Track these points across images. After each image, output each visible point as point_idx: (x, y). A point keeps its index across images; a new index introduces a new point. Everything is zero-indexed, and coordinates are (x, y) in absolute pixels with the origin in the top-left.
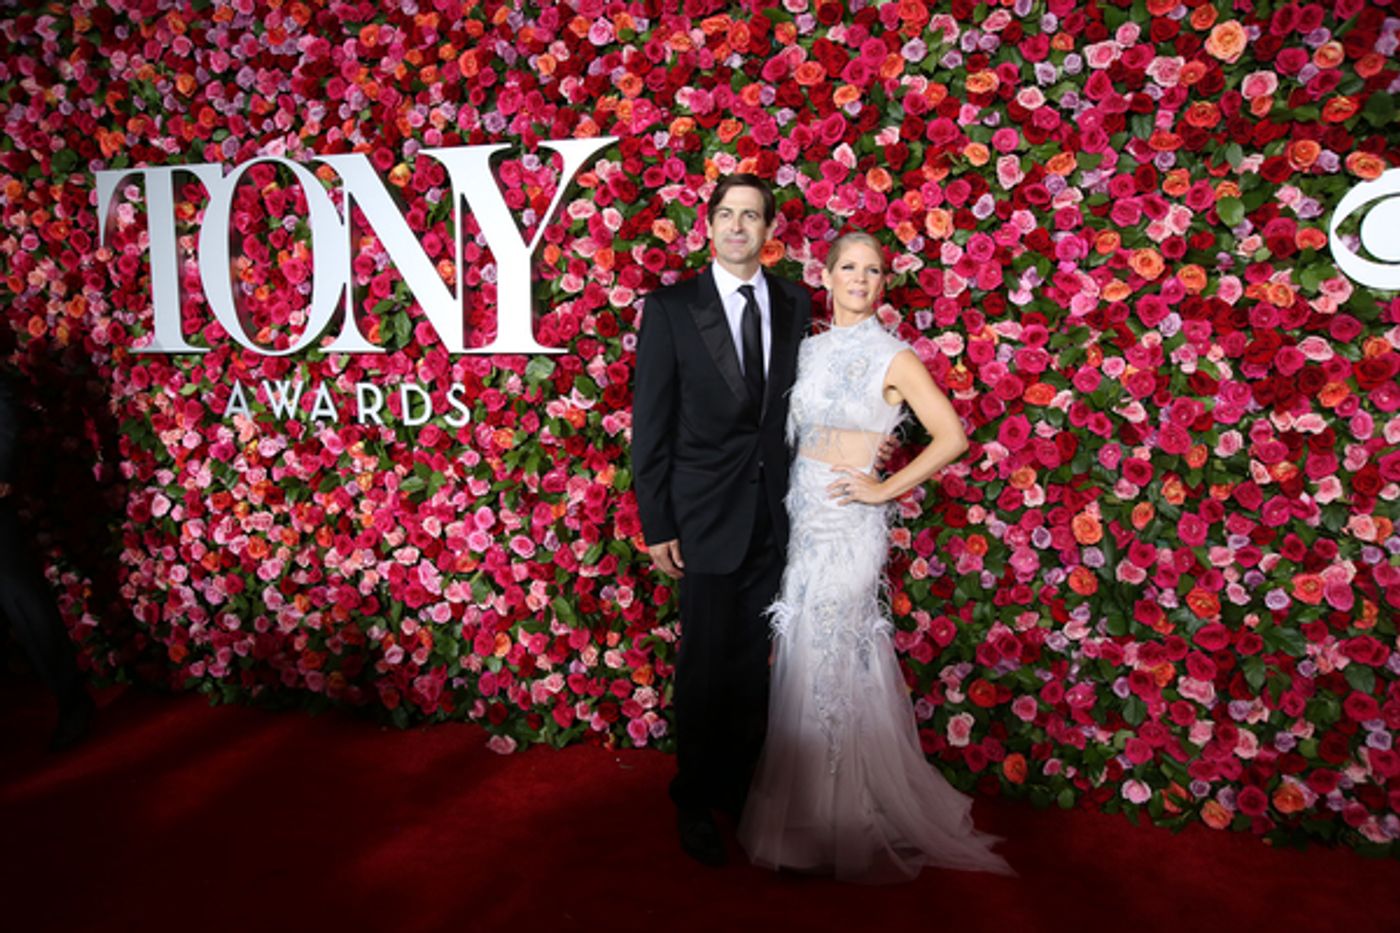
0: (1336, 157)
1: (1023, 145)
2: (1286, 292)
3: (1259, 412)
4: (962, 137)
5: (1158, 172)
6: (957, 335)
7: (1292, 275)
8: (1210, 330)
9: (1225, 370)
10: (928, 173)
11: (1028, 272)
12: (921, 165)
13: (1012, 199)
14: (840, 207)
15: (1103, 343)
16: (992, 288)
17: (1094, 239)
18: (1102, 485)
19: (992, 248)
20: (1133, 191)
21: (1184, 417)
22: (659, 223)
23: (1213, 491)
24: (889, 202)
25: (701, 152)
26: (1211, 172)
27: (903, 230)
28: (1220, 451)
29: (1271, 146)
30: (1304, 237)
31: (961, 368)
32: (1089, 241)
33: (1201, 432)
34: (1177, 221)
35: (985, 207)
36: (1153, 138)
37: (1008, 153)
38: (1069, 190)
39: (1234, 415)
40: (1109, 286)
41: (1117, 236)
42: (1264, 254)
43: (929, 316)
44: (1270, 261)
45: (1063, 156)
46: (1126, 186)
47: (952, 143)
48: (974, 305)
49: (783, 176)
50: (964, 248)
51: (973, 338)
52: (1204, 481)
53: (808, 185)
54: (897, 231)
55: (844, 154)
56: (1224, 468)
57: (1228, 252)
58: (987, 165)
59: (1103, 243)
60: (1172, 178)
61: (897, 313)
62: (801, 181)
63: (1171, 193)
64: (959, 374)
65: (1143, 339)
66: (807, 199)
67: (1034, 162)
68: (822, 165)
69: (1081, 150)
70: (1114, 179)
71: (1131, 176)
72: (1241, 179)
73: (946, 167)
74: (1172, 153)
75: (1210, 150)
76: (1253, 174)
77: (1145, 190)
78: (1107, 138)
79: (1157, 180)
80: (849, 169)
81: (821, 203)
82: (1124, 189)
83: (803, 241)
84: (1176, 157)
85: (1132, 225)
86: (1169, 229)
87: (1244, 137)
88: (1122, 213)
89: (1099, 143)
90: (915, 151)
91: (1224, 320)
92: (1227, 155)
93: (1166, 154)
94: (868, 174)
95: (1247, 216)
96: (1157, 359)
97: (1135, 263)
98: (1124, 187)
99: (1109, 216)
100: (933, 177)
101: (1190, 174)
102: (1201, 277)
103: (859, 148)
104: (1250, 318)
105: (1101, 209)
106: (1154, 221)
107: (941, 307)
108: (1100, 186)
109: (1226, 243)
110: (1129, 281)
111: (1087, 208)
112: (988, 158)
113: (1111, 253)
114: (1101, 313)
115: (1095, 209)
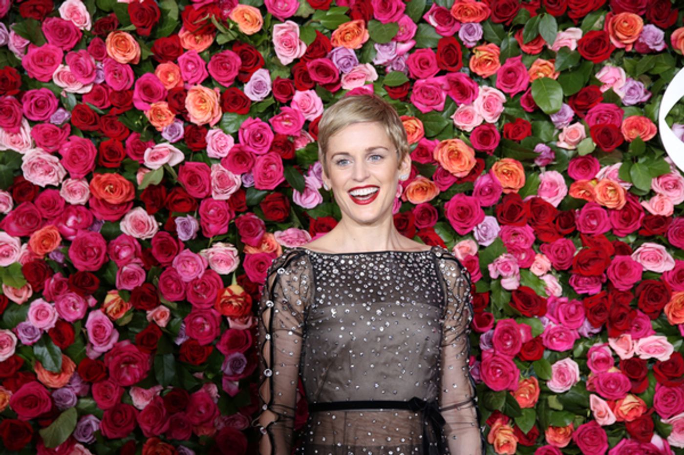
0: (662, 33)
2: (616, 190)
3: (595, 335)
5: (465, 46)
6: (231, 248)
7: (621, 170)
8: (532, 237)
9: (552, 285)
10: (187, 40)
11: (316, 168)
12: (177, 29)
13: (292, 77)
14: (70, 81)
16: (273, 187)
19: (271, 137)
20: (435, 69)
21: (509, 343)
23: (549, 436)
24: (137, 75)
26: (524, 48)
27: (157, 112)
28: (555, 385)
29: (588, 19)
30: (631, 127)
31: (236, 289)
33: (531, 362)
34: (488, 106)
35: (259, 86)
36: (456, 6)
37: (286, 19)
38: (361, 66)
39: (567, 340)
40: (413, 184)
41: (419, 124)
42: (588, 146)
43: (194, 225)
44: (595, 154)
45: (352, 24)
46: (427, 63)
48: (250, 209)
50: (236, 136)
51: (252, 251)
52: (538, 423)
53: (26, 52)
54: (148, 114)
56: (560, 407)
57: (547, 144)
58: (261, 32)
60: (481, 54)
61: (151, 220)
62: (16, 44)
63: (479, 73)
64: (234, 296)
65: (456, 248)
66: (25, 68)
67: (317, 32)
68: (44, 23)
69: (373, 18)
70: (413, 55)
71: (433, 51)
72: (557, 57)
73: (209, 35)
74: (478, 24)
75: (522, 22)
76: (570, 51)
77: (449, 68)
78: (403, 5)
79: (463, 57)
80: (82, 31)
81: (45, 75)
82: (425, 67)
83: (20, 124)
84: (483, 29)
85: (436, 111)
86: (479, 115)
87: (558, 8)
88: (424, 96)
89: (394, 9)
90: (168, 12)
91: (547, 224)
92: (540, 28)
93: (472, 26)
94: (108, 39)
95: (566, 101)
96: (475, 273)
97: (442, 157)
98: (424, 64)
99: (409, 99)
100: (193, 45)
101: (499, 50)
102: (518, 174)
103: (96, 4)
104: (576, 223)
105: (398, 90)
106: (462, 105)
107: (208, 211)
108: (397, 63)
109: (545, 133)
110: (436, 179)
111: (383, 89)
112: (261, 24)
113: (413, 144)
114: (404, 218)
115: (392, 91)
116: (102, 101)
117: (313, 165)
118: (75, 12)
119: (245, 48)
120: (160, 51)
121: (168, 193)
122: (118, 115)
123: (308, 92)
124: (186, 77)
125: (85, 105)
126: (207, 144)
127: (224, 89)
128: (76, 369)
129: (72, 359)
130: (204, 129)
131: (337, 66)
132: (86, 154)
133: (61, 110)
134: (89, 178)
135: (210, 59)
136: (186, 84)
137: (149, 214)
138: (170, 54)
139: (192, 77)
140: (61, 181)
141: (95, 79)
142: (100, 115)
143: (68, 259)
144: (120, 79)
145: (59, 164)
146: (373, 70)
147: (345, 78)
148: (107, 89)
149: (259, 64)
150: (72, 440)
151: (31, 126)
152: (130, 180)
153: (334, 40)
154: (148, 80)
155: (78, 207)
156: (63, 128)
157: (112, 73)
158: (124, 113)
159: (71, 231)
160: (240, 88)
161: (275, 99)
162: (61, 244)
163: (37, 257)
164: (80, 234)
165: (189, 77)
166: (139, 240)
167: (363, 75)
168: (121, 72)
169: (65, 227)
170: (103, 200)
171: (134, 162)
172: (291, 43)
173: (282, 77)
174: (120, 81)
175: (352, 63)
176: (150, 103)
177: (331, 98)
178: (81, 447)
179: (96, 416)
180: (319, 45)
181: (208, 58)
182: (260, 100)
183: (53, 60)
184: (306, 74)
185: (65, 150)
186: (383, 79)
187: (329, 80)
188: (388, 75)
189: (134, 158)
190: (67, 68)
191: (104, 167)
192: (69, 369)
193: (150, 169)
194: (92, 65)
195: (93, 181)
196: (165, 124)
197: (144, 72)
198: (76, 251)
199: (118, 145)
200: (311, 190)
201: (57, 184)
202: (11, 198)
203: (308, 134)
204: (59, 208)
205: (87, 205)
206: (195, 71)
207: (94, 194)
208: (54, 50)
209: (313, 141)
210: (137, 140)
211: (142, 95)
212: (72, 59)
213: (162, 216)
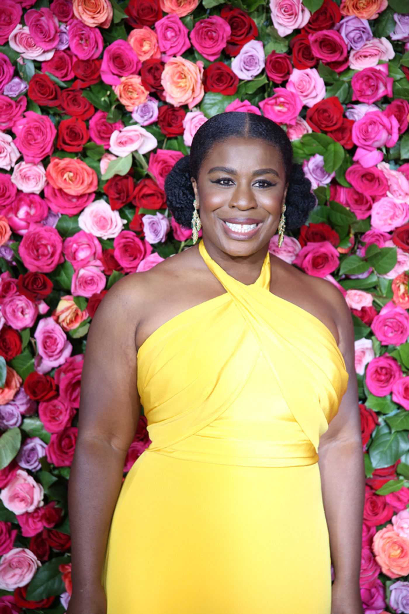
116: (64, 71)
117: (308, 161)
119: (236, 13)
120: (135, 14)
121: (135, 186)
122: (82, 89)
123: (308, 71)
124: (164, 47)
125: (45, 75)
126: (184, 129)
127: (208, 64)
128: (21, 385)
129: (18, 373)
130: (182, 111)
131: (346, 41)
132: (43, 134)
133: (16, 80)
134: (45, 162)
135: (194, 27)
136: (163, 55)
137: (113, 209)
138: (146, 18)
139: (171, 47)
140: (13, 165)
141: (58, 44)
142: (62, 88)
143: (17, 257)
144: (87, 46)
145: (12, 144)
146: (390, 46)
147: (354, 55)
148: (71, 56)
149: (250, 35)
150: (14, 465)
152: (92, 167)
153: (344, 7)
154: (119, 48)
155: (31, 196)
156: (18, 102)
157: (77, 38)
158: (89, 87)
159: (23, 223)
160: (226, 63)
161: (268, 78)
162: (10, 239)
164: (33, 228)
165: (168, 47)
166: (100, 239)
167: (376, 52)
168: (89, 36)
169: (16, 219)
170: (60, 190)
171: (99, 147)
172: (292, 10)
173: (277, 52)
174: (86, 48)
175: (365, 37)
176: (121, 77)
177: (336, 80)
178: (24, 474)
179: (42, 440)
180: (326, 13)
181: (192, 25)
182: (250, 79)
183: (10, 19)
184: (307, 48)
185: (20, 128)
186: (401, 58)
187: (335, 58)
188: (406, 54)
189: (98, 142)
190: (26, 30)
191: (63, 150)
192: (13, 384)
193: (117, 156)
194: (55, 27)
195: (50, 166)
196: (137, 103)
197: (115, 39)
198: (26, 248)
199: (80, 126)
201: (8, 168)
203: (305, 123)
204: (9, 197)
205: (42, 194)
206: (175, 40)
207: (51, 183)
208: (12, 6)
209: (310, 131)
210: (103, 120)
211: (112, 67)
212: (32, 18)
213: (127, 212)
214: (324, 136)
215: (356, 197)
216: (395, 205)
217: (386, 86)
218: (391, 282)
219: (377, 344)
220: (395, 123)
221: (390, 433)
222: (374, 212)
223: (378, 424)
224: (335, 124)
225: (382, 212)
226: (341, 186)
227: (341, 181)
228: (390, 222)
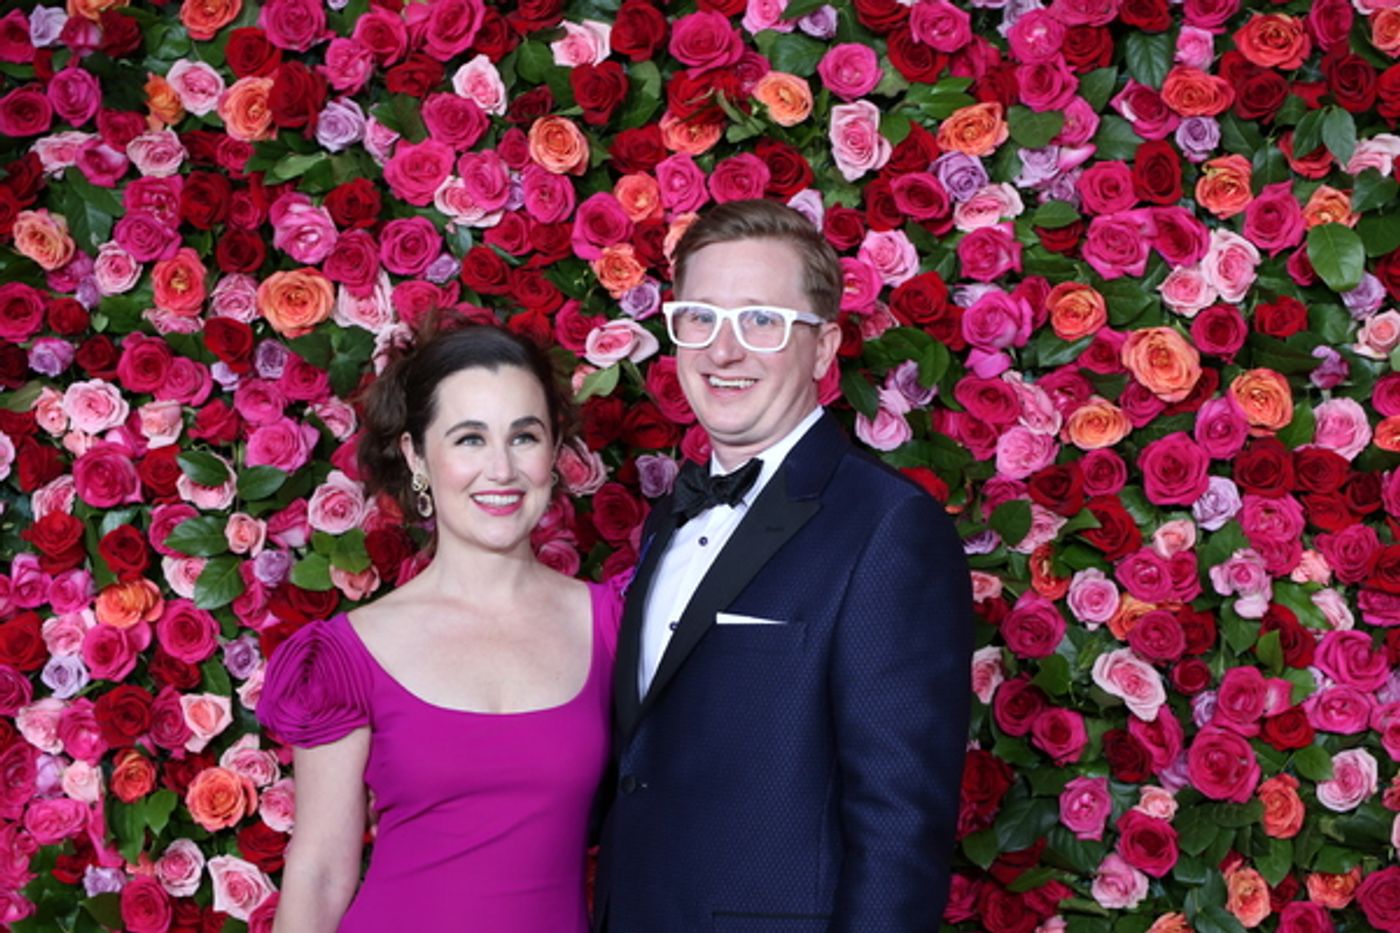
1: (891, 81)
4: (752, 59)
5: (1186, 159)
8: (1299, 519)
9: (1336, 612)
10: (674, 135)
11: (901, 375)
12: (658, 115)
13: (862, 207)
14: (463, 205)
15: (1068, 539)
17: (1048, 303)
18: (1071, 878)
20: (1130, 198)
22: (29, 220)
23: (1315, 888)
24: (581, 197)
25: (139, 55)
26: (1295, 166)
27: (614, 264)
28: (1329, 795)
32: (1036, 307)
33: (1291, 750)
34: (1226, 269)
36: (1171, 81)
37: (854, 100)
38: (994, 187)
39: (1354, 713)
40: (1083, 411)
41: (1098, 300)
43: (670, 469)
45: (978, 110)
46: (1116, 188)
47: (725, 69)
49: (333, 125)
52: (1295, 869)
53: (392, 154)
54: (596, 267)
55: (478, 81)
56: (1338, 837)
57: (1335, 347)
58: (809, 122)
59: (1069, 313)
60: (1217, 172)
61: (595, 459)
62: (377, 139)
63: (1214, 210)
65: (1158, 535)
66: (389, 181)
67: (912, 124)
68: (426, 103)
69: (1018, 103)
70: (1090, 172)
71: (1127, 167)
72: (1356, 187)
73: (714, 124)
74: (1211, 121)
75: (1291, 122)
76: (1381, 177)
77: (1158, 199)
78: (1074, 80)
79: (1183, 180)
80: (489, 117)
81: (420, 194)
82: (1111, 194)
83: (375, 280)
84: (1221, 130)
85: (1129, 275)
86: (1209, 286)
87: (1359, 98)
88: (1108, 246)
89: (1057, 88)
90: (643, 83)
91: (1330, 495)
92: (1325, 133)
93: (1200, 123)
94: (533, 131)
95: (1372, 267)
96: (1186, 583)
97: (1137, 362)
98: (1109, 190)
99: (1080, 253)
100: (684, 144)
101: (1252, 168)
102: (1280, 400)
103: (515, 69)
104: (1383, 497)
105: (1061, 235)
106: (1178, 268)
107: (699, 447)
108: (1060, 186)
109: (1333, 327)
110: (1125, 404)
111: (1032, 233)
112: (809, 109)
113: (1086, 336)
114: (1063, 474)
115: (1050, 236)
116: (516, 242)
117: (896, 370)
118: (480, 82)
119: (779, 149)
121: (627, 410)
122: (545, 267)
123: (891, 233)
124: (669, 201)
125: (488, 249)
131: (947, 188)
133: (445, 257)
135: (714, 169)
136: (668, 213)
137: (593, 449)
138: (642, 160)
139: (680, 202)
141: (508, 202)
142: (513, 267)
144: (551, 202)
146: (1016, 196)
147: (962, 209)
148: (527, 219)
149: (802, 181)
151: (393, 283)
153: (943, 138)
154: (601, 205)
156: (446, 289)
158: (555, 263)
163: (392, 521)
165: (675, 201)
166: (572, 497)
167: (994, 204)
168: (553, 189)
171: (571, 353)
172: (862, 141)
173: (844, 205)
174: (550, 206)
175: (976, 181)
176: (601, 247)
177: (935, 247)
180: (914, 147)
181: (710, 167)
183: (438, 168)
184: (889, 200)
186: (1033, 215)
187: (932, 213)
188: (1041, 208)
189: (570, 347)
190: (460, 183)
193: (597, 368)
194: (503, 176)
196: (627, 284)
197: (595, 192)
199: (541, 322)
200: (891, 416)
202: (353, 412)
203: (887, 309)
206: (685, 190)
208: (440, 150)
209: (898, 324)
210: (576, 313)
211: (588, 232)
212: (469, 166)
213: (615, 453)
214: (918, 331)
215: (972, 426)
216: (1031, 437)
217: (1010, 253)
218: (1028, 556)
219: (1010, 658)
220: (1027, 309)
221: (1029, 797)
222: (1000, 450)
223: (1012, 783)
224: (935, 313)
225: (1012, 449)
226: (949, 410)
227: (947, 401)
228: (1024, 464)
